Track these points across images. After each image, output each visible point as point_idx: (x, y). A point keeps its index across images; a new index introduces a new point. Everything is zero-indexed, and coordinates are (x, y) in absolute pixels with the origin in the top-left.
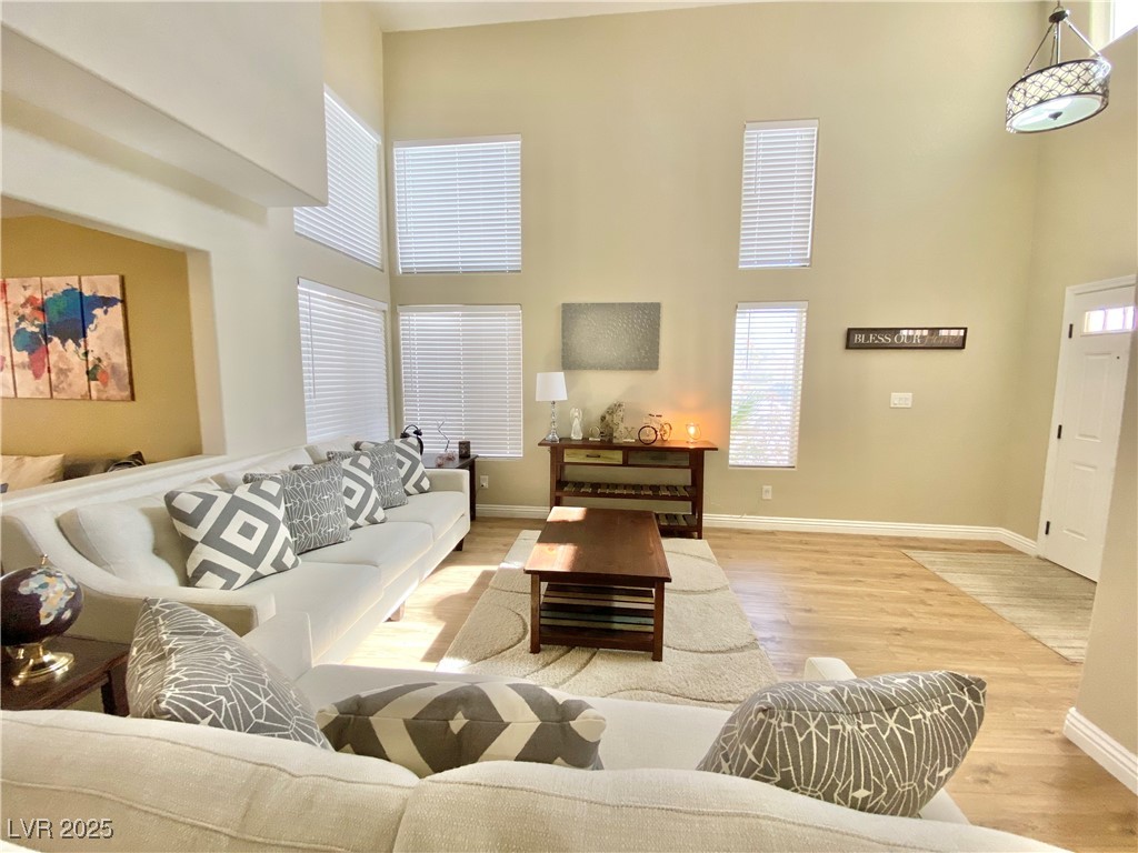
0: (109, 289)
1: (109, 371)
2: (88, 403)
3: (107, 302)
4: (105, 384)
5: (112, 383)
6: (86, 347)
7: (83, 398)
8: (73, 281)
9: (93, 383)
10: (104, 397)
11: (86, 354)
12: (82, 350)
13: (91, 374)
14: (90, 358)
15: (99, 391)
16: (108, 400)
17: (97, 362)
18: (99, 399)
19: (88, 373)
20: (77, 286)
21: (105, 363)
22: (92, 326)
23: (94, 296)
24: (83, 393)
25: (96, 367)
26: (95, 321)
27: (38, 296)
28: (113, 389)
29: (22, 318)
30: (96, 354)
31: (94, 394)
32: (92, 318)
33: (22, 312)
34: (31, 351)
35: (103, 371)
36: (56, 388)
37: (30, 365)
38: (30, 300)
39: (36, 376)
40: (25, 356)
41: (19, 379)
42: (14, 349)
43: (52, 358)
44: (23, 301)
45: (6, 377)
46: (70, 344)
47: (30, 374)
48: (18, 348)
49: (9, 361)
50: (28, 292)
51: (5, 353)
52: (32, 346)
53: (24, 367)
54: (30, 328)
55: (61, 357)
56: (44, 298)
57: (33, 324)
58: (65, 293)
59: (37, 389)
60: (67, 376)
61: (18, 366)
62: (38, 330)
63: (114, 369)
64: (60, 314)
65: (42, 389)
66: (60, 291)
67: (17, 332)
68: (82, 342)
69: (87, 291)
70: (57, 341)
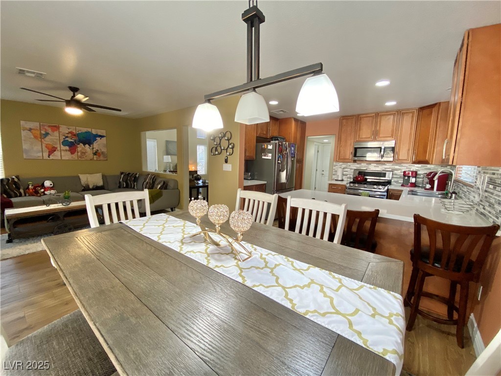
0: (102, 133)
2: (93, 161)
3: (101, 136)
4: (99, 156)
5: (101, 156)
6: (93, 147)
7: (91, 160)
8: (89, 130)
9: (95, 156)
10: (99, 159)
12: (91, 148)
13: (95, 154)
14: (94, 149)
15: (97, 158)
18: (97, 160)
19: (93, 153)
20: (90, 131)
21: (99, 151)
22: (95, 142)
23: (97, 134)
24: (91, 158)
25: (96, 152)
27: (74, 131)
28: (102, 158)
29: (67, 137)
30: (96, 149)
31: (95, 159)
32: (96, 140)
33: (66, 135)
34: (70, 146)
35: (99, 153)
36: (80, 157)
37: (69, 151)
38: (70, 133)
39: (72, 153)
40: (67, 148)
41: (63, 154)
42: (62, 146)
43: (79, 149)
44: (67, 132)
45: (57, 153)
46: (87, 146)
47: (69, 153)
48: (64, 145)
49: (59, 148)
50: (70, 130)
51: (58, 146)
52: (72, 147)
53: (66, 150)
54: (70, 140)
55: (83, 149)
56: (77, 132)
57: (71, 139)
58: (86, 132)
59: (72, 157)
60: (85, 154)
61: (64, 150)
62: (73, 141)
63: (102, 153)
64: (84, 137)
65: (74, 157)
66: (84, 132)
67: (64, 141)
68: (91, 145)
69: (94, 133)
70: (81, 144)
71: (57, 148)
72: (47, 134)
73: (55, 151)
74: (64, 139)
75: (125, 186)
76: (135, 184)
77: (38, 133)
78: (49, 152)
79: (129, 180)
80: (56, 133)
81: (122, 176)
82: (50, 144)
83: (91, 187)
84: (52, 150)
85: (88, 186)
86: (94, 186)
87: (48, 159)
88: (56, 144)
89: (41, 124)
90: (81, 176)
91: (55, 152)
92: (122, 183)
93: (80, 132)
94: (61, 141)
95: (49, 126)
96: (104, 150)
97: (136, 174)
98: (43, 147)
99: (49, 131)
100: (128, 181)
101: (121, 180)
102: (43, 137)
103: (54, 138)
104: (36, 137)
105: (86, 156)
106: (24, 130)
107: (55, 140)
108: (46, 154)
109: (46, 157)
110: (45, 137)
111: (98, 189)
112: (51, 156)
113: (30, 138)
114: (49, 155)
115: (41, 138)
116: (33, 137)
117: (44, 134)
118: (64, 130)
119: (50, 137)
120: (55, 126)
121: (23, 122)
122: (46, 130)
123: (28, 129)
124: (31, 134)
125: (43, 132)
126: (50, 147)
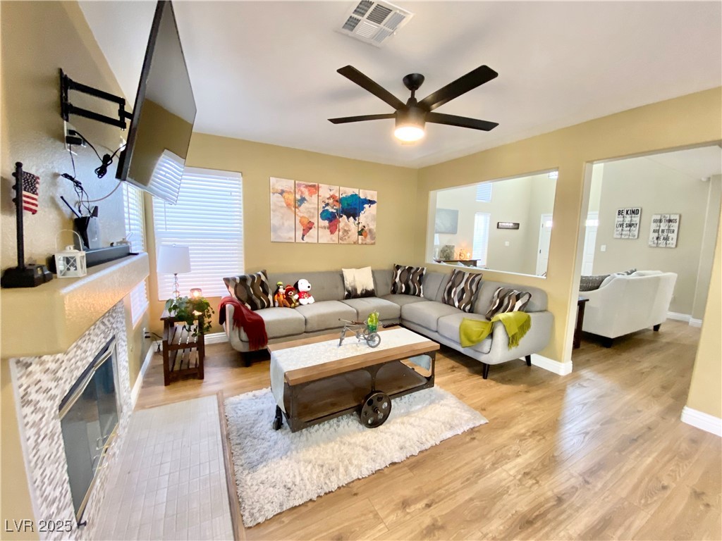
0: (372, 196)
1: (368, 232)
2: (355, 245)
3: (371, 202)
4: (365, 237)
5: (369, 237)
6: (358, 220)
7: (355, 243)
8: (356, 191)
9: (360, 237)
10: (364, 242)
11: (358, 224)
12: (357, 222)
13: (360, 233)
14: (360, 226)
15: (362, 240)
16: (366, 244)
17: (363, 228)
18: (362, 244)
19: (358, 232)
20: (357, 193)
21: (366, 229)
22: (363, 212)
23: (365, 199)
24: (355, 241)
25: (362, 230)
26: (365, 210)
27: (337, 195)
28: (368, 240)
29: (327, 205)
30: (363, 224)
31: (360, 242)
32: (363, 209)
33: (327, 201)
34: (330, 221)
35: (366, 232)
36: (342, 239)
37: (329, 228)
38: (332, 197)
39: (332, 232)
40: (326, 223)
41: (320, 234)
42: (320, 219)
43: (341, 225)
44: (328, 196)
45: (313, 232)
47: (328, 232)
48: (323, 219)
49: (316, 224)
50: (332, 193)
51: (314, 220)
52: (332, 218)
53: (325, 228)
54: (331, 210)
55: (346, 224)
56: (341, 196)
57: (333, 208)
58: (352, 196)
59: (331, 239)
60: (348, 233)
61: (322, 228)
62: (335, 211)
63: (370, 231)
64: (348, 205)
65: (334, 238)
66: (349, 194)
67: (323, 211)
68: (357, 218)
69: (362, 197)
70: (345, 217)
71: (313, 224)
72: (303, 200)
73: (311, 228)
74: (324, 207)
75: (403, 290)
76: (421, 287)
77: (292, 197)
78: (304, 230)
79: (412, 280)
80: (315, 197)
81: (399, 272)
82: (305, 217)
83: (359, 292)
84: (308, 227)
85: (356, 290)
86: (363, 290)
87: (303, 241)
88: (313, 217)
89: (297, 182)
90: (347, 273)
91: (311, 231)
92: (399, 285)
93: (344, 195)
95: (307, 186)
96: (373, 226)
97: (423, 269)
98: (297, 222)
99: (306, 195)
100: (410, 283)
101: (397, 280)
102: (297, 205)
103: (311, 206)
104: (288, 205)
105: (349, 237)
106: (274, 193)
107: (312, 211)
108: (300, 233)
109: (299, 239)
110: (300, 206)
111: (368, 294)
112: (305, 237)
113: (282, 207)
114: (303, 236)
115: (295, 208)
116: (285, 205)
117: (299, 201)
118: (325, 192)
119: (305, 205)
120: (314, 186)
121: (273, 180)
122: (302, 193)
123: (280, 191)
124: (283, 199)
125: (298, 197)
126: (306, 222)
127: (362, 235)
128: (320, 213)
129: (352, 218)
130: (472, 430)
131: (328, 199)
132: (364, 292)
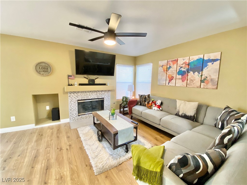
0: (216, 57)
1: (210, 80)
2: (199, 89)
3: (214, 61)
4: (207, 84)
5: (210, 84)
6: (202, 74)
9: (202, 84)
10: (206, 87)
11: (201, 76)
12: (201, 74)
13: (203, 81)
14: (203, 77)
15: (204, 86)
16: (207, 88)
17: (205, 78)
18: (204, 88)
19: (201, 81)
20: (202, 57)
21: (208, 78)
22: (206, 68)
23: (209, 59)
24: (198, 86)
25: (205, 79)
26: (207, 66)
27: (188, 61)
28: (210, 86)
29: (181, 67)
30: (206, 76)
31: (202, 86)
33: (181, 66)
35: (207, 80)
36: (189, 85)
37: (181, 79)
38: (185, 63)
39: (183, 81)
40: (180, 76)
41: (177, 82)
42: (177, 74)
43: (189, 77)
44: (182, 63)
45: (173, 81)
46: (196, 73)
47: (181, 81)
48: (179, 75)
50: (184, 61)
51: (175, 76)
52: (183, 74)
53: (179, 79)
54: (183, 70)
55: (192, 77)
56: (190, 62)
57: (184, 68)
58: (198, 60)
59: (182, 84)
60: (193, 81)
61: (177, 79)
62: (186, 70)
63: (212, 80)
64: (194, 65)
65: (184, 84)
66: (196, 59)
67: (179, 71)
68: (201, 73)
69: (206, 58)
70: (192, 72)
71: (174, 77)
72: (170, 67)
73: (172, 79)
74: (179, 69)
75: (220, 127)
77: (166, 67)
78: (169, 80)
79: (227, 121)
80: (175, 65)
82: (170, 75)
83: (180, 114)
84: (171, 79)
87: (168, 85)
88: (174, 74)
89: (168, 60)
90: (179, 103)
91: (172, 80)
92: (219, 120)
93: (192, 61)
94: (177, 71)
95: (172, 61)
98: (167, 77)
99: (172, 65)
101: (219, 117)
102: (167, 70)
103: (174, 69)
104: (164, 70)
105: (194, 84)
106: (160, 67)
107: (174, 71)
108: (167, 82)
109: (167, 84)
110: (168, 70)
111: (185, 117)
112: (170, 83)
113: (162, 72)
114: (169, 83)
115: (167, 71)
116: (163, 71)
117: (168, 68)
118: (181, 61)
119: (171, 69)
120: (175, 60)
121: (160, 62)
122: (170, 64)
123: (162, 66)
124: (162, 69)
125: (168, 67)
126: (170, 77)
127: (204, 83)
128: (177, 72)
129: (196, 72)
130: (91, 167)
131: (182, 64)
132: (183, 115)
